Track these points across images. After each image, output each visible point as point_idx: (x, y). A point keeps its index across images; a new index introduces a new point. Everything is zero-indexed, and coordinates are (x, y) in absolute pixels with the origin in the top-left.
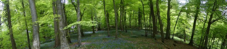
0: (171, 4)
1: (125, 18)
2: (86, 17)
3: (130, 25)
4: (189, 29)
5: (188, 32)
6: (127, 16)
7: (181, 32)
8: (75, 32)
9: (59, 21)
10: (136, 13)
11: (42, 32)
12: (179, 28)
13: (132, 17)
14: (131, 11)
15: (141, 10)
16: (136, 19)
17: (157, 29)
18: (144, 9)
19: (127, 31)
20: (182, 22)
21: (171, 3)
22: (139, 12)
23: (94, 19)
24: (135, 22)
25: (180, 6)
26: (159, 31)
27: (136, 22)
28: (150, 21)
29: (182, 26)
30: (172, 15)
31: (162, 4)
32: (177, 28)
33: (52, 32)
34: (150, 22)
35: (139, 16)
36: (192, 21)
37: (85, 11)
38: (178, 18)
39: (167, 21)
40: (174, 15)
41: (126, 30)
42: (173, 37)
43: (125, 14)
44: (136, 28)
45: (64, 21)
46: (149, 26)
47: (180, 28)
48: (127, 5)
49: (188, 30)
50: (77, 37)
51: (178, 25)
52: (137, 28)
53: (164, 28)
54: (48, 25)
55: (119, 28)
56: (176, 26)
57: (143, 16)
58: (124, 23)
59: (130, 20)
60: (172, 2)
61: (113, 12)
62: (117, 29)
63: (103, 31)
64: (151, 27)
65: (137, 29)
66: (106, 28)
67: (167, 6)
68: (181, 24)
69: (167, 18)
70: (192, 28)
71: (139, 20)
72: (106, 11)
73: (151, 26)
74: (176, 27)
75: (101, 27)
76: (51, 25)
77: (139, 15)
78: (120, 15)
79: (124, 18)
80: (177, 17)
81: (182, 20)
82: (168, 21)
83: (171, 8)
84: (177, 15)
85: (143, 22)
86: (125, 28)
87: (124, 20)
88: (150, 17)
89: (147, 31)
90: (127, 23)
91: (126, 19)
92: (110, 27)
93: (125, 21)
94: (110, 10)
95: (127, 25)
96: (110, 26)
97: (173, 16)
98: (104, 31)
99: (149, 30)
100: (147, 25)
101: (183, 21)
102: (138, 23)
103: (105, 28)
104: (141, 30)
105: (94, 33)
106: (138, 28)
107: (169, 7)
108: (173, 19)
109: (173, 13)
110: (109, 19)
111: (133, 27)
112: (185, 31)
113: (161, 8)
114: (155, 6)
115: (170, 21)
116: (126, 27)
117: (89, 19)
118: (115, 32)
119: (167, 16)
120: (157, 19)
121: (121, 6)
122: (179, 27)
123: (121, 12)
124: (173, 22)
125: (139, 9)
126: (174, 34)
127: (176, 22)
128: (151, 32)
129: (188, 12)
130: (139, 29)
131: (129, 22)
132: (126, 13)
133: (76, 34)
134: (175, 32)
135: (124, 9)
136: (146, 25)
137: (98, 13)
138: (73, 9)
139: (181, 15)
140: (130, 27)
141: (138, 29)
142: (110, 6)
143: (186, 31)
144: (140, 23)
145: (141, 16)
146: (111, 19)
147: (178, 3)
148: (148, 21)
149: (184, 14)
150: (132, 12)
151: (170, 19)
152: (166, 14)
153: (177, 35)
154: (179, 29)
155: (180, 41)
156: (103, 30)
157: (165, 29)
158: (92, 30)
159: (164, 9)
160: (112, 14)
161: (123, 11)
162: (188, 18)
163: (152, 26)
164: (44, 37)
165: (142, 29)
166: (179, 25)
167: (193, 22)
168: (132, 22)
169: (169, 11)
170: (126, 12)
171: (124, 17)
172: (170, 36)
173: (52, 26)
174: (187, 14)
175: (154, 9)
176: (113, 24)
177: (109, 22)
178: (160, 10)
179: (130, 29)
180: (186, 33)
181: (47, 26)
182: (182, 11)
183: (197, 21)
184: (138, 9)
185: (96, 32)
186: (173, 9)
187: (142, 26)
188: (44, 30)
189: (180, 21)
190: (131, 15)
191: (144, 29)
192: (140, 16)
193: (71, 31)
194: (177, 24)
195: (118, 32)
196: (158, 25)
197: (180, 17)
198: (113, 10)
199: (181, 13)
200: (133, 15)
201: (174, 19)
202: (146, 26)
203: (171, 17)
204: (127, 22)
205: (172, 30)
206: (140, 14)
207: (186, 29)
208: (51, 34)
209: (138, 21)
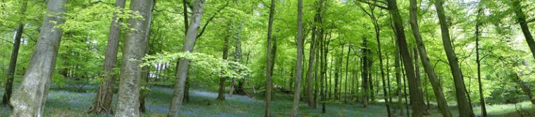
0: (447, 13)
1: (324, 66)
2: (207, 43)
3: (336, 90)
4: (523, 63)
5: (528, 72)
6: (330, 59)
7: (504, 84)
8: (161, 83)
9: (130, 32)
10: (355, 54)
11: (64, 57)
12: (493, 75)
13: (344, 66)
14: (342, 45)
15: (372, 44)
16: (354, 72)
17: (425, 98)
18: (381, 41)
19: (327, 109)
20: (494, 56)
21: (445, 9)
22: (365, 50)
23: (233, 54)
24: (351, 81)
25: (471, 12)
26: (431, 103)
27: (354, 80)
28: (398, 76)
29: (500, 68)
30: (458, 45)
31: (426, 20)
32: (488, 78)
33: (91, 64)
34: (398, 80)
35: (365, 63)
36: (520, 37)
37: (211, 24)
38: (477, 49)
39: (449, 67)
40: (465, 43)
41: (324, 105)
42: (484, 109)
43: (326, 56)
44: (355, 99)
45: (144, 37)
46: (397, 93)
47: (497, 75)
48: (333, 26)
49: (523, 67)
50: (169, 99)
51: (484, 69)
52: (357, 101)
53: (445, 90)
54: (86, 40)
55: (303, 96)
56: (482, 73)
57: (376, 63)
58: (319, 83)
59: (336, 75)
60: (447, 7)
61: (292, 44)
62: (297, 100)
63: (251, 99)
64: (405, 95)
65: (358, 105)
66: (262, 89)
67: (437, 21)
68: (494, 61)
69: (446, 58)
70: (531, 54)
71: (364, 75)
72: (272, 37)
73: (403, 91)
74: (483, 75)
75: (245, 86)
76: (95, 42)
77: (365, 58)
78: (307, 58)
79: (322, 67)
80: (472, 45)
81: (492, 48)
82: (451, 66)
83: (451, 24)
84: (472, 39)
85: (378, 82)
86: (320, 98)
87: (319, 73)
88: (397, 65)
89: (391, 110)
90: (328, 83)
91: (326, 70)
92: (274, 89)
93: (322, 79)
94: (283, 36)
95: (328, 89)
96: (275, 86)
97: (463, 45)
98: (253, 100)
99: (398, 105)
100: (390, 91)
101: (495, 52)
102: (360, 84)
103: (259, 91)
104: (370, 106)
105: (221, 98)
106: (362, 100)
107: (445, 24)
108: (465, 58)
109: (459, 37)
110: (275, 65)
111: (345, 97)
112: (516, 74)
113: (426, 32)
114: (407, 28)
115: (457, 65)
116: (323, 98)
117: (216, 50)
118: (290, 107)
119: (444, 53)
120: (417, 68)
121: (314, 28)
122: (492, 72)
123: (312, 47)
124: (468, 64)
125: (365, 40)
126: (482, 99)
127: (478, 61)
128: (405, 111)
129: (496, 19)
130: (366, 103)
131: (333, 80)
132: (327, 52)
133: (170, 91)
134: (487, 94)
135: (322, 39)
136: (387, 90)
137: (245, 39)
138: (177, 11)
139: (483, 35)
140: (336, 98)
141: (363, 102)
142: (284, 25)
143: (518, 74)
144: (367, 83)
145: (371, 63)
146: (280, 64)
147: (463, 5)
148: (391, 77)
149: (489, 31)
150: (346, 49)
151: (457, 59)
152: (442, 47)
153: (496, 98)
154: (493, 79)
155: (518, 111)
156: (251, 95)
157: (450, 92)
158: (218, 87)
159: (432, 33)
160: (288, 51)
161: (320, 45)
162: (504, 34)
163: (408, 92)
164: (65, 73)
165: (374, 103)
166: (489, 66)
167: (524, 38)
168: (343, 81)
169: (448, 35)
170: (330, 48)
171: (322, 63)
172: (474, 109)
173: (98, 48)
174: (496, 25)
175: (407, 39)
176: (283, 83)
177: (274, 72)
178: (423, 39)
179: (337, 101)
180: (524, 79)
181: (82, 41)
182: (479, 24)
183: (530, 30)
184: (362, 42)
185: (227, 97)
186: (455, 27)
187: (372, 93)
188: (70, 49)
189: (485, 54)
190: (341, 59)
191: (381, 104)
192: (367, 63)
193: (152, 75)
194: (482, 66)
195: (301, 108)
196: (425, 84)
197: (482, 44)
198: (292, 39)
199: (480, 30)
200: (348, 58)
201: (467, 53)
202: (388, 93)
203: (457, 50)
204: (328, 80)
205: (472, 89)
206: (367, 56)
207: (516, 70)
208: (89, 70)
209: (360, 79)
